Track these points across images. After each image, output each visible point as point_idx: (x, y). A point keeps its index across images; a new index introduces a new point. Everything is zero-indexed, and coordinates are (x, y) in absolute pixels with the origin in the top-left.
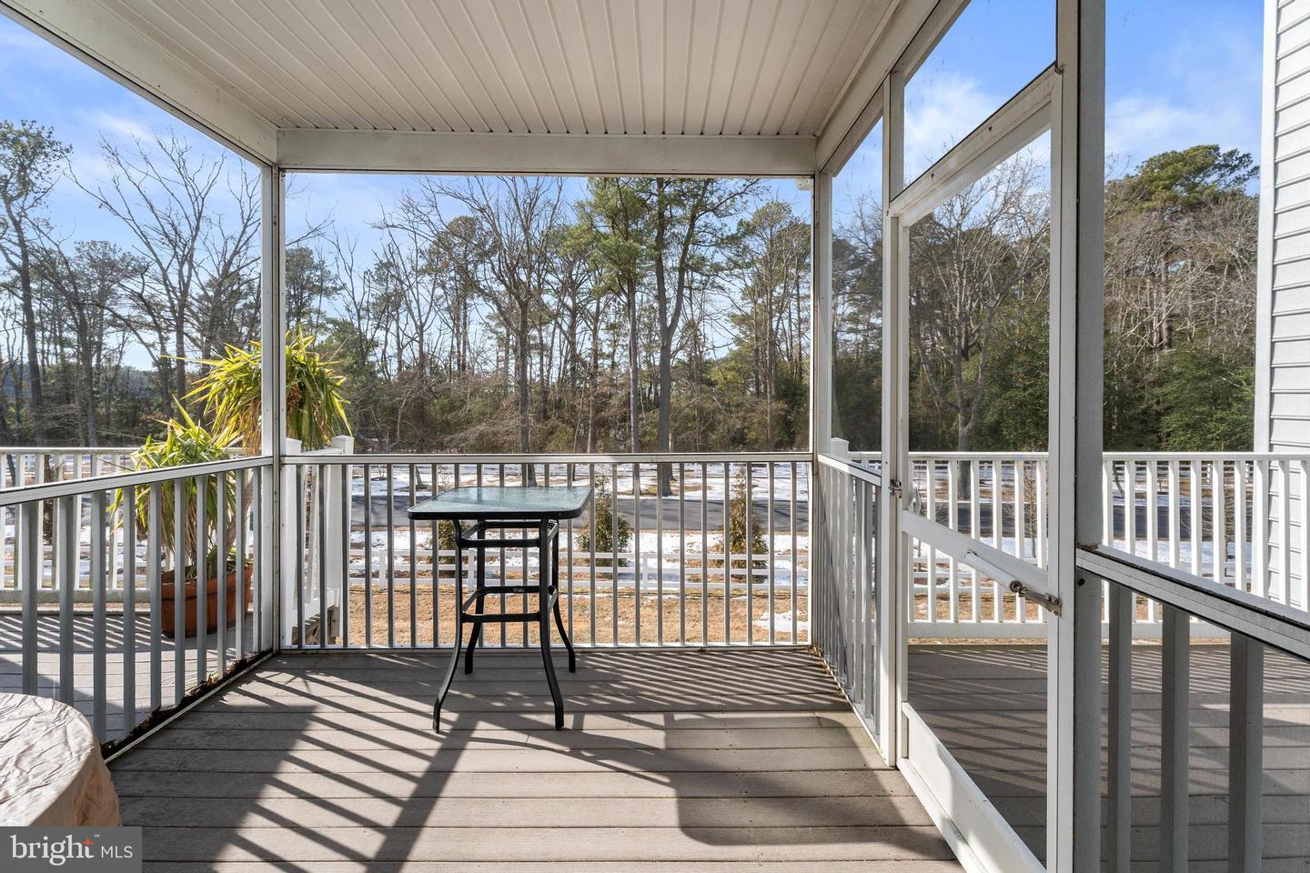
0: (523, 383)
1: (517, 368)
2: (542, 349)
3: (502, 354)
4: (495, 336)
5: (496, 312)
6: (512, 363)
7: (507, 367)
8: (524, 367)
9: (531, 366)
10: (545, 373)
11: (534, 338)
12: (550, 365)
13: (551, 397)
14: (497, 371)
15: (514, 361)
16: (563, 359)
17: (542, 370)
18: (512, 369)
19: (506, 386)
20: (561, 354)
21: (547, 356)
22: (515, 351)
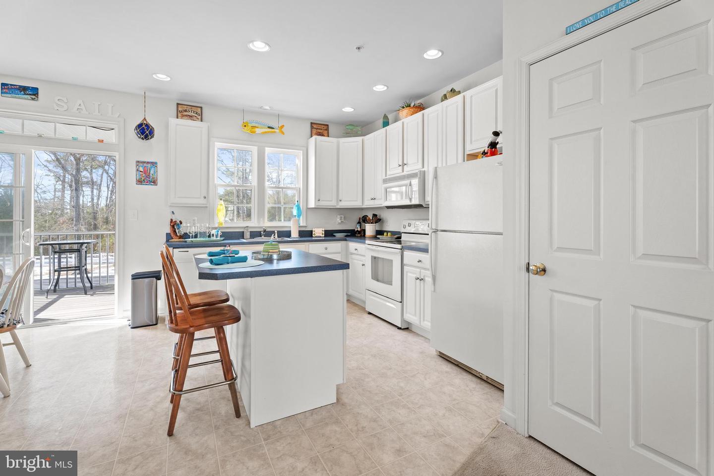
0: (77, 207)
1: (71, 198)
2: (92, 184)
3: (59, 187)
4: (52, 174)
5: (53, 158)
6: (68, 193)
7: (63, 196)
8: (78, 198)
9: (83, 196)
10: (95, 201)
11: (86, 178)
12: (99, 197)
13: (100, 216)
14: (54, 199)
15: (69, 192)
16: (110, 192)
17: (93, 199)
18: (67, 198)
19: (62, 210)
20: (108, 188)
21: (97, 189)
22: (71, 186)
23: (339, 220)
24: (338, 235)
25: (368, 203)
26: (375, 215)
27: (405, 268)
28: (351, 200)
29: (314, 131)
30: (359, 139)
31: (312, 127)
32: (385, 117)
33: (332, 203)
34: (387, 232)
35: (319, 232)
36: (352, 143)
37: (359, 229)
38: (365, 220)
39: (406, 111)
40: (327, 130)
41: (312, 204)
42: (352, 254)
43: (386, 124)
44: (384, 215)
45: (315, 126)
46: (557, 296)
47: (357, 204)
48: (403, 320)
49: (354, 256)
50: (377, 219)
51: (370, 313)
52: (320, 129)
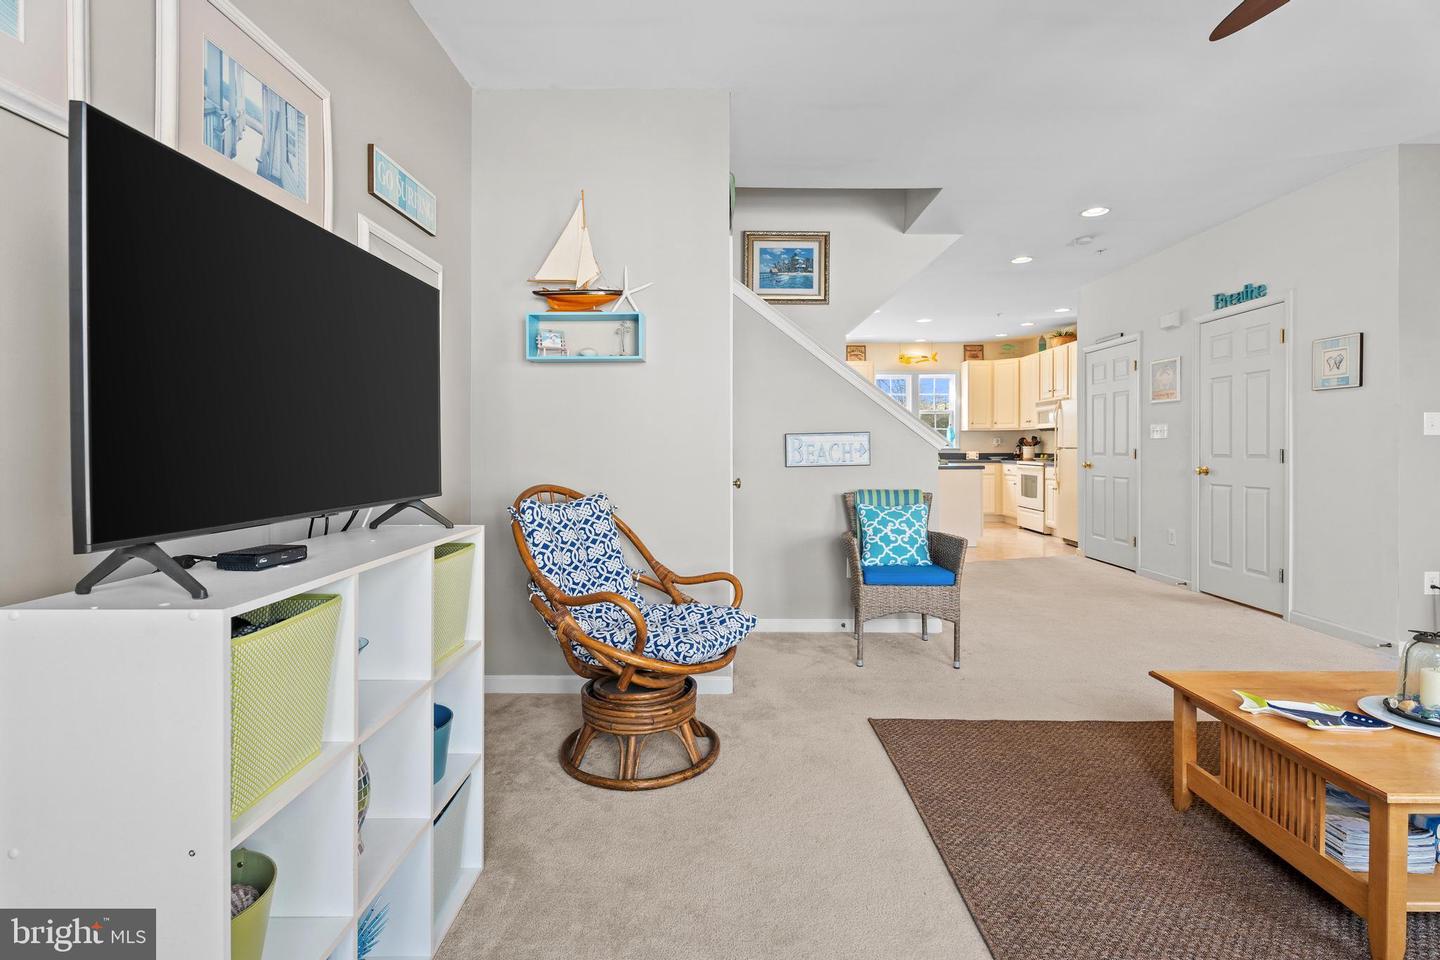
23: (995, 443)
24: (993, 458)
25: (1024, 426)
26: (1034, 438)
27: (1047, 482)
28: (1007, 422)
29: (968, 353)
30: (1015, 360)
31: (965, 350)
32: (1042, 339)
33: (987, 426)
34: (1044, 454)
35: (972, 455)
36: (1007, 365)
37: (1018, 453)
38: (1022, 442)
39: (1056, 340)
40: (982, 350)
41: (965, 427)
42: (1006, 475)
43: (1043, 347)
44: (1045, 436)
45: (968, 348)
46: (1096, 478)
47: (1014, 426)
48: (1045, 527)
49: (1007, 477)
50: (1036, 442)
51: (1021, 528)
52: (974, 351)
